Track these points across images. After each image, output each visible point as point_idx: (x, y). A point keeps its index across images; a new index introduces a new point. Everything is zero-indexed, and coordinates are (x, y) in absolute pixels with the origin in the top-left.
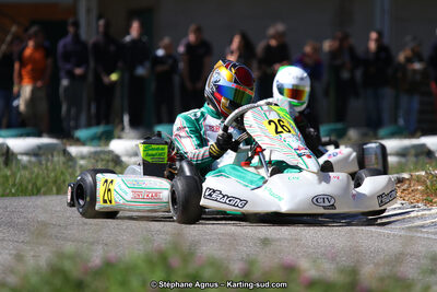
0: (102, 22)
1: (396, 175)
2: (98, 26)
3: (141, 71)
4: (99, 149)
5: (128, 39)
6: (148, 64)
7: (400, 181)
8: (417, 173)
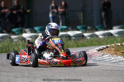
7: (107, 47)
8: (112, 45)
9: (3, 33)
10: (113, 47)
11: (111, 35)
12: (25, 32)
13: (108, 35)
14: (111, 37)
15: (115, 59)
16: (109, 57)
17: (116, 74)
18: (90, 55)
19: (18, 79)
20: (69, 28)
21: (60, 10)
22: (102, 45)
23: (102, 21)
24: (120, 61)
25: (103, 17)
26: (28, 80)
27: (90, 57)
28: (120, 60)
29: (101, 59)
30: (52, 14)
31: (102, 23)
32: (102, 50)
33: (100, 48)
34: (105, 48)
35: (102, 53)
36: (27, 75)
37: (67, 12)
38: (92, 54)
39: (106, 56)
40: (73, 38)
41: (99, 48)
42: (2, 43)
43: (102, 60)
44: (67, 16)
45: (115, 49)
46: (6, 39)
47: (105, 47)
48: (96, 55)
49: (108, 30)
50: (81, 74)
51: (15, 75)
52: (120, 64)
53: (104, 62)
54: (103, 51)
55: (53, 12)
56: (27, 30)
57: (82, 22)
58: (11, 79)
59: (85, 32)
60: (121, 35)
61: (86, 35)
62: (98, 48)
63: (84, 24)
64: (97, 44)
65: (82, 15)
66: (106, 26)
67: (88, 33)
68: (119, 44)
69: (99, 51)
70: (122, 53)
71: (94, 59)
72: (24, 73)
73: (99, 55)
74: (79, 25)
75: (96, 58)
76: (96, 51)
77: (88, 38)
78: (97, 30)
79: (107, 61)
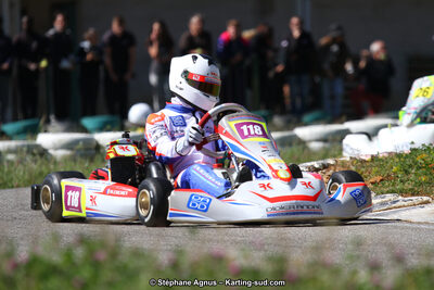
0: (25, 19)
1: (321, 162)
2: (21, 23)
3: (65, 64)
4: (26, 143)
5: (51, 32)
6: (72, 57)
7: (325, 167)
8: (342, 159)
10: (344, 166)
34: (317, 170)
47: (316, 165)
49: (342, 123)
70: (372, 183)
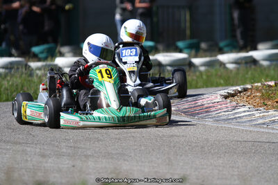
7: (245, 90)
8: (256, 84)
9: (10, 55)
10: (257, 89)
11: (254, 61)
12: (62, 55)
13: (246, 63)
14: (253, 67)
15: (263, 117)
16: (248, 111)
17: (265, 150)
18: (207, 108)
19: (44, 160)
20: (160, 47)
21: (138, 5)
22: (232, 85)
23: (233, 31)
24: (274, 121)
25: (236, 22)
26: (67, 162)
27: (207, 112)
28: (274, 118)
29: (232, 117)
30: (121, 15)
31: (234, 36)
32: (233, 95)
33: (229, 92)
34: (240, 92)
35: (234, 103)
36: (64, 150)
37: (154, 9)
38: (211, 104)
39: (242, 109)
40: (169, 68)
41: (226, 91)
42: (9, 78)
43: (233, 119)
44: (155, 19)
45: (263, 95)
46: (18, 68)
47: (239, 88)
48: (219, 107)
49: (247, 52)
50: (186, 151)
51: (38, 150)
52: (273, 129)
53: (238, 122)
54: (236, 98)
55: (124, 10)
56: (65, 49)
57: (188, 32)
58: (29, 159)
59: (196, 56)
60: (274, 63)
61: (197, 61)
62: (224, 92)
63: (192, 37)
64: (222, 81)
65: (188, 17)
66: (241, 42)
67: (202, 57)
68: (272, 83)
69: (226, 97)
70: (277, 102)
71: (214, 117)
72: (57, 147)
73: (227, 107)
74: (183, 38)
75: (220, 114)
76: (219, 99)
77: (202, 69)
78: (221, 51)
79: (245, 122)
